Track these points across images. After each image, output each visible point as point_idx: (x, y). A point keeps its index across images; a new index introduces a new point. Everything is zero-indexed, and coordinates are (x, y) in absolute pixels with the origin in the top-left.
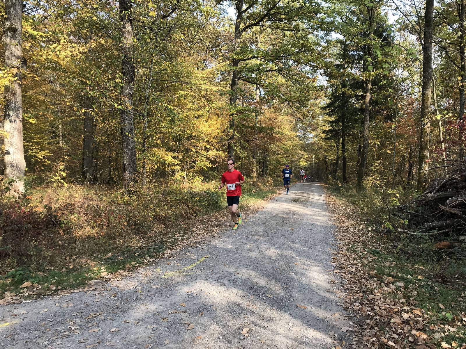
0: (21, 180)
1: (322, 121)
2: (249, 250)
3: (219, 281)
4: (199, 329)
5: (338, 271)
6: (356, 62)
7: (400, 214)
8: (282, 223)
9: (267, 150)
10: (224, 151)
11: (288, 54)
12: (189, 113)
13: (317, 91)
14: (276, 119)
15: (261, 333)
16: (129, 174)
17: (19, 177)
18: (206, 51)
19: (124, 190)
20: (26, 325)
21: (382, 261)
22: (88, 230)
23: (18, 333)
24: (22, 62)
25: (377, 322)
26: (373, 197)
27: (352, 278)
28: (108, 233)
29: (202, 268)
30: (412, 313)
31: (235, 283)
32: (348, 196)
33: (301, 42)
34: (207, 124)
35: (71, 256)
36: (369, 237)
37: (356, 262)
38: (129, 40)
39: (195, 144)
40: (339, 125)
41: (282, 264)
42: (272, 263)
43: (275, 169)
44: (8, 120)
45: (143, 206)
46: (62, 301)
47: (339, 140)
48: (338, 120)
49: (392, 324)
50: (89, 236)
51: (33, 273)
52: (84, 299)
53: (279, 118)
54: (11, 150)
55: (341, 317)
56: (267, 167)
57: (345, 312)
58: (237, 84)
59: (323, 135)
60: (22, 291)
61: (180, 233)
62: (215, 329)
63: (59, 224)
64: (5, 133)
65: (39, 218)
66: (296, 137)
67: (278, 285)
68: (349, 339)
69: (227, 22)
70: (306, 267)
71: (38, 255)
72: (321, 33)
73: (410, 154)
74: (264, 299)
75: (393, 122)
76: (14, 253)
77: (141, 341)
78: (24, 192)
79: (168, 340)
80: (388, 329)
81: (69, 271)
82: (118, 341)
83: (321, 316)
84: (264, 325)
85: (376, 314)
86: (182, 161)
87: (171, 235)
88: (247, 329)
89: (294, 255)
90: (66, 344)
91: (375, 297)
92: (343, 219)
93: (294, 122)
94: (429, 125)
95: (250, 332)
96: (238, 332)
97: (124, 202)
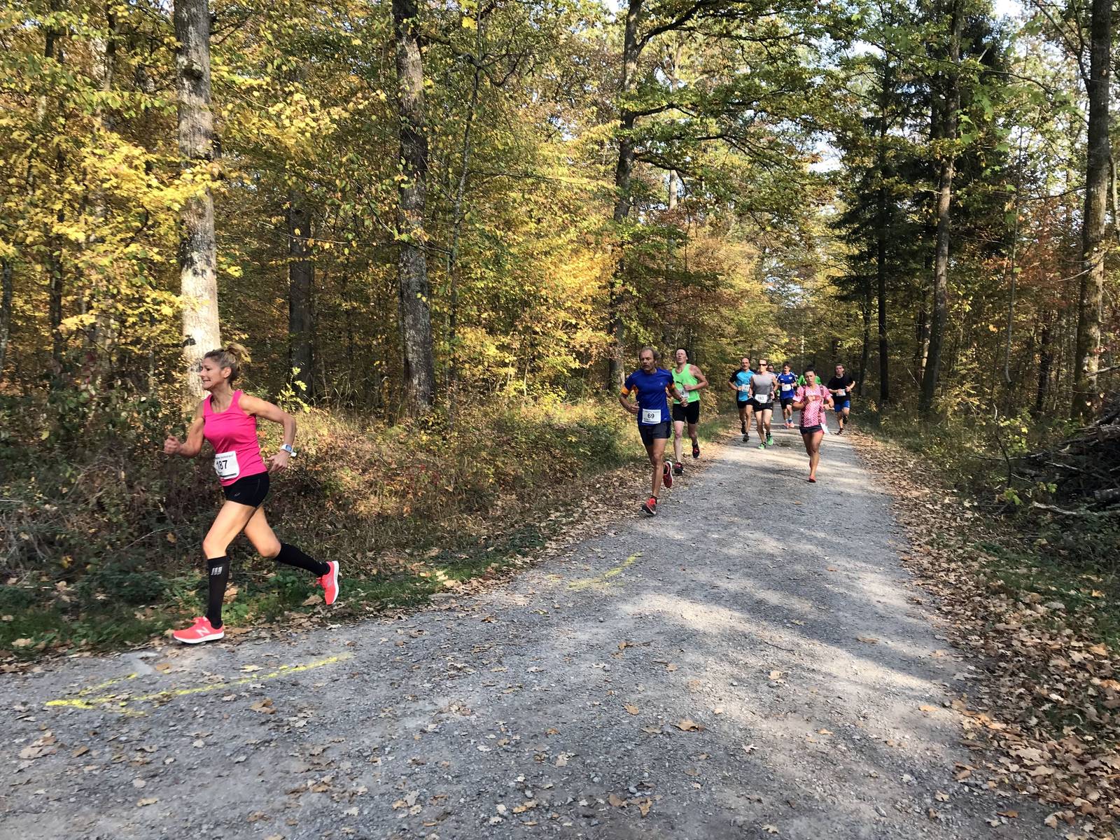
1: (828, 254)
2: (720, 544)
4: (687, 671)
5: (920, 581)
6: (912, 111)
7: (1033, 472)
9: (695, 326)
10: (608, 330)
13: (823, 185)
16: (420, 385)
19: (410, 420)
21: (1008, 565)
26: (964, 434)
27: (952, 594)
28: (417, 509)
29: (640, 575)
30: (1089, 652)
31: (719, 600)
32: (900, 434)
34: (570, 268)
36: (967, 520)
37: (953, 565)
38: (416, 84)
39: (541, 316)
40: (873, 266)
41: (800, 569)
42: (780, 568)
44: (190, 271)
47: (869, 301)
48: (870, 254)
49: (1051, 669)
53: (724, 249)
54: (196, 334)
55: (948, 658)
57: (953, 649)
58: (631, 171)
59: (832, 290)
61: (557, 510)
66: (763, 293)
67: (807, 605)
68: (973, 690)
70: (851, 575)
72: (828, 43)
73: (1045, 334)
74: (788, 628)
75: (1003, 256)
79: (641, 686)
80: (1045, 677)
82: (553, 685)
85: (1016, 654)
87: (539, 513)
88: (778, 672)
89: (819, 551)
91: (1008, 627)
92: (904, 483)
93: (756, 258)
94: (1101, 267)
95: (784, 676)
96: (762, 676)
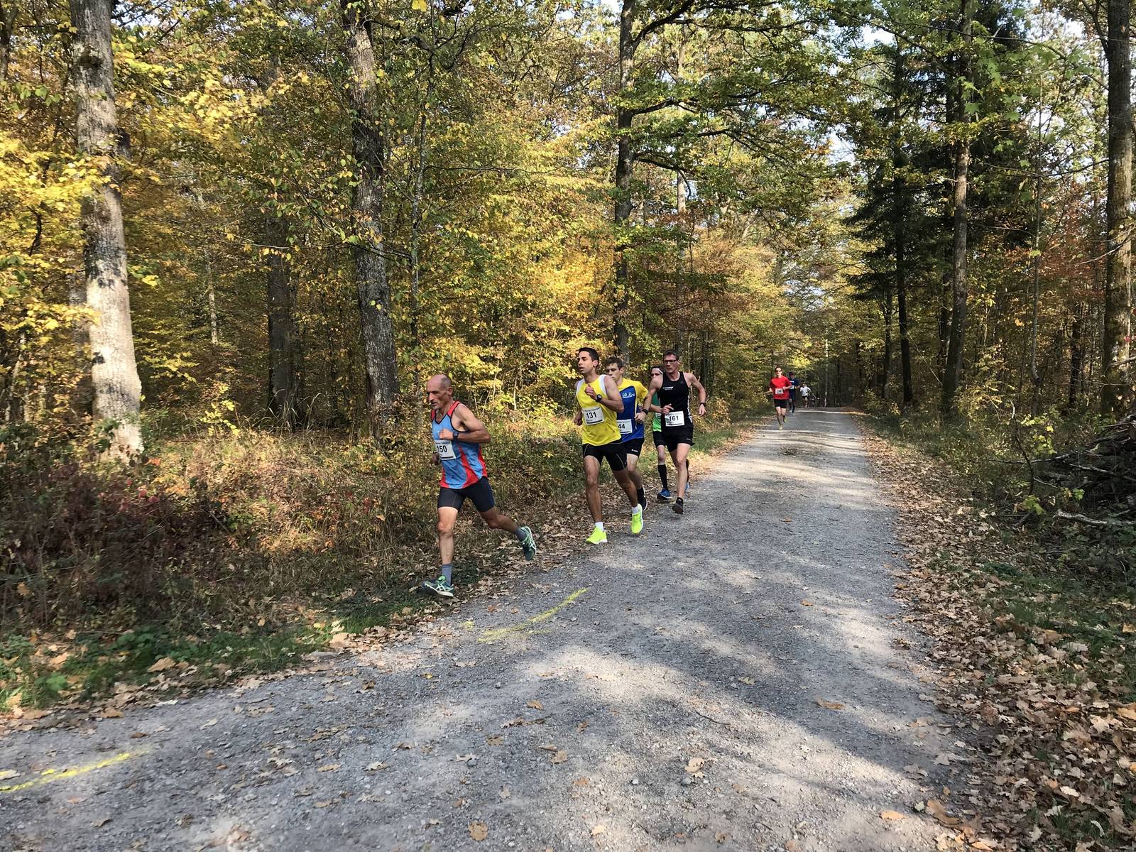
0: (132, 421)
1: (846, 253)
2: (684, 574)
3: (619, 646)
4: (579, 762)
5: (912, 617)
6: (926, 99)
7: (1059, 476)
8: (760, 507)
9: (710, 331)
10: (606, 337)
11: (753, 90)
12: (518, 247)
13: (831, 177)
14: (728, 253)
15: (735, 771)
16: (383, 401)
17: (128, 415)
18: (552, 94)
19: (371, 439)
20: (170, 758)
21: (1022, 591)
22: (293, 536)
23: (152, 776)
24: (120, 139)
25: (1027, 740)
26: (986, 435)
27: (949, 633)
28: (341, 543)
29: (574, 619)
30: (1116, 716)
31: (658, 651)
32: (919, 438)
33: (786, 57)
34: (562, 273)
35: (259, 598)
36: (981, 534)
37: (955, 594)
38: (367, 75)
39: (534, 324)
40: (891, 263)
41: (769, 606)
42: (746, 603)
43: (732, 379)
44: (95, 281)
45: (420, 475)
46: (249, 701)
47: (889, 301)
48: (887, 250)
49: (1066, 745)
50: (297, 550)
51: (175, 638)
52: (298, 695)
53: (738, 252)
54: (105, 352)
55: (931, 729)
56: (711, 376)
57: (940, 715)
58: (631, 172)
59: (851, 290)
60: (152, 680)
62: (619, 763)
63: (226, 524)
64: (91, 312)
65: (180, 509)
66: (782, 295)
67: (763, 654)
68: (958, 782)
69: (598, 19)
70: (830, 611)
71: (184, 596)
72: (835, 31)
73: (1075, 327)
74: (733, 689)
75: (1027, 247)
76: (128, 593)
77: (443, 791)
78: (142, 449)
79: (507, 790)
80: (1057, 757)
81: (257, 632)
82: (388, 792)
83: (881, 727)
84: (739, 749)
85: (1022, 720)
86: (505, 368)
87: (490, 541)
88: (699, 760)
89: (797, 581)
90: (265, 800)
91: (1014, 679)
92: (914, 492)
93: (774, 261)
94: (1128, 246)
95: (706, 767)
96: (676, 769)
97: (374, 468)
